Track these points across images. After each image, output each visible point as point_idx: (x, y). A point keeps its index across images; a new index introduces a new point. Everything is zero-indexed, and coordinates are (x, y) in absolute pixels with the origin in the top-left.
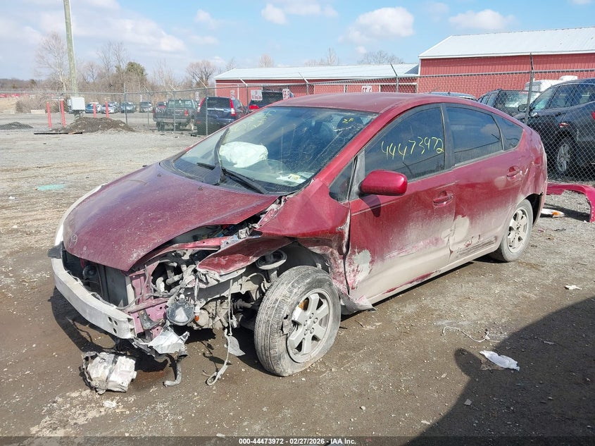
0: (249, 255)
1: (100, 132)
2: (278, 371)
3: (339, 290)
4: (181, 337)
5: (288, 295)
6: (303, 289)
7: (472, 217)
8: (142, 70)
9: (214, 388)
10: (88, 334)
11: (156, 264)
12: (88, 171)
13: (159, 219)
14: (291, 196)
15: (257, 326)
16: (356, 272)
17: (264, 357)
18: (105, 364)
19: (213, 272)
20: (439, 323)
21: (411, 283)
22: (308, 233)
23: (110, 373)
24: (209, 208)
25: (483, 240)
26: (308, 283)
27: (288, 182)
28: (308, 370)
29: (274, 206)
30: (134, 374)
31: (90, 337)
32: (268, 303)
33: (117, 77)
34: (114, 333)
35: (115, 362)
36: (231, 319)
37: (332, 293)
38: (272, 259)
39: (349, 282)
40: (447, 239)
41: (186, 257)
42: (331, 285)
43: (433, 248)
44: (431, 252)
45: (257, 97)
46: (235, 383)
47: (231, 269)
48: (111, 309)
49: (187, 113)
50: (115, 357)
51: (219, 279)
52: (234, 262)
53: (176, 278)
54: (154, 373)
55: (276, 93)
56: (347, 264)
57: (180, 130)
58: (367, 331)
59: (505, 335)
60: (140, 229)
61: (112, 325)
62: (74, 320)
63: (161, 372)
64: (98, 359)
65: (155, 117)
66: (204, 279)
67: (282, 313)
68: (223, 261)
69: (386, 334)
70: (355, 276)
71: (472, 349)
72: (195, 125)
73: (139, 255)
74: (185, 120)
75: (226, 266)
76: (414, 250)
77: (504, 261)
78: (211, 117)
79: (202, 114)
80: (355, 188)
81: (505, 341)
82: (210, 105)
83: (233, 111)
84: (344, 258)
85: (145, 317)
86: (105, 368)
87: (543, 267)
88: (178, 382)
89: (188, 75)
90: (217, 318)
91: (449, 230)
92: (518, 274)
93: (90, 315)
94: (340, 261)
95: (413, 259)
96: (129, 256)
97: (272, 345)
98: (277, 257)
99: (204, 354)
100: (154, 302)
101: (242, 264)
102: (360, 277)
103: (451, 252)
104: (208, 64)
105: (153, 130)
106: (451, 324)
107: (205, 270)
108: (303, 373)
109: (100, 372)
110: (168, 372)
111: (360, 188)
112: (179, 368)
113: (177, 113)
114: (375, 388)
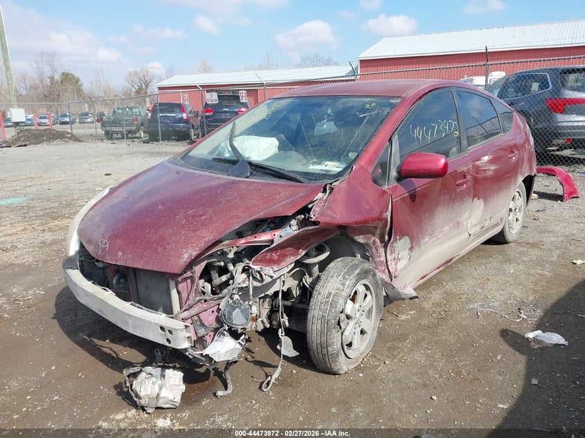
0: (298, 249)
1: (45, 143)
2: (335, 368)
3: (383, 280)
4: (240, 341)
5: (341, 287)
6: (353, 281)
7: (486, 199)
8: (77, 81)
9: (271, 394)
10: (111, 349)
11: (203, 264)
12: (47, 182)
13: (202, 215)
14: (336, 183)
15: (309, 323)
16: (397, 260)
17: (320, 355)
18: (154, 379)
19: (267, 268)
20: (471, 306)
21: (439, 268)
22: (360, 221)
23: (161, 389)
24: (254, 201)
25: (493, 222)
26: (358, 275)
27: (326, 171)
28: (362, 365)
29: (320, 195)
30: (183, 387)
31: (115, 352)
32: (320, 298)
33: (51, 87)
34: (167, 344)
35: (163, 376)
36: (282, 318)
37: (376, 284)
38: (314, 253)
39: (391, 270)
40: (465, 223)
41: (231, 256)
42: (374, 275)
43: (456, 231)
44: (455, 236)
45: (212, 100)
46: (290, 385)
47: (283, 264)
48: (160, 318)
49: (136, 120)
50: (163, 371)
51: (273, 275)
52: (285, 256)
53: (224, 278)
54: (199, 385)
55: (230, 96)
56: (388, 252)
57: (131, 138)
58: (403, 321)
59: (539, 313)
60: (183, 227)
61: (165, 335)
62: (89, 336)
63: (207, 382)
64: (143, 375)
65: (103, 126)
66: (258, 277)
67: (338, 306)
68: (275, 256)
69: (425, 321)
70: (396, 264)
71: (513, 328)
72: (144, 133)
73: (191, 256)
74: (135, 127)
75: (277, 262)
76: (441, 235)
77: (506, 243)
78: (164, 123)
79: (153, 120)
80: (394, 173)
81: (541, 319)
82: (162, 111)
83: (184, 115)
84: (385, 247)
85: (198, 323)
86: (153, 383)
87: (543, 245)
88: (229, 391)
89: (126, 84)
90: (260, 320)
91: (467, 213)
92: (522, 254)
93: (134, 327)
94: (382, 250)
95: (440, 244)
96: (179, 257)
97: (329, 342)
98: (320, 250)
99: (246, 359)
100: (205, 306)
101: (293, 258)
102: (401, 265)
103: (470, 235)
104: (147, 72)
105: (102, 140)
106: (482, 306)
107: (259, 267)
108: (358, 368)
109: (149, 389)
110: (214, 382)
111: (399, 172)
112: (228, 376)
113: (126, 120)
114: (437, 376)
